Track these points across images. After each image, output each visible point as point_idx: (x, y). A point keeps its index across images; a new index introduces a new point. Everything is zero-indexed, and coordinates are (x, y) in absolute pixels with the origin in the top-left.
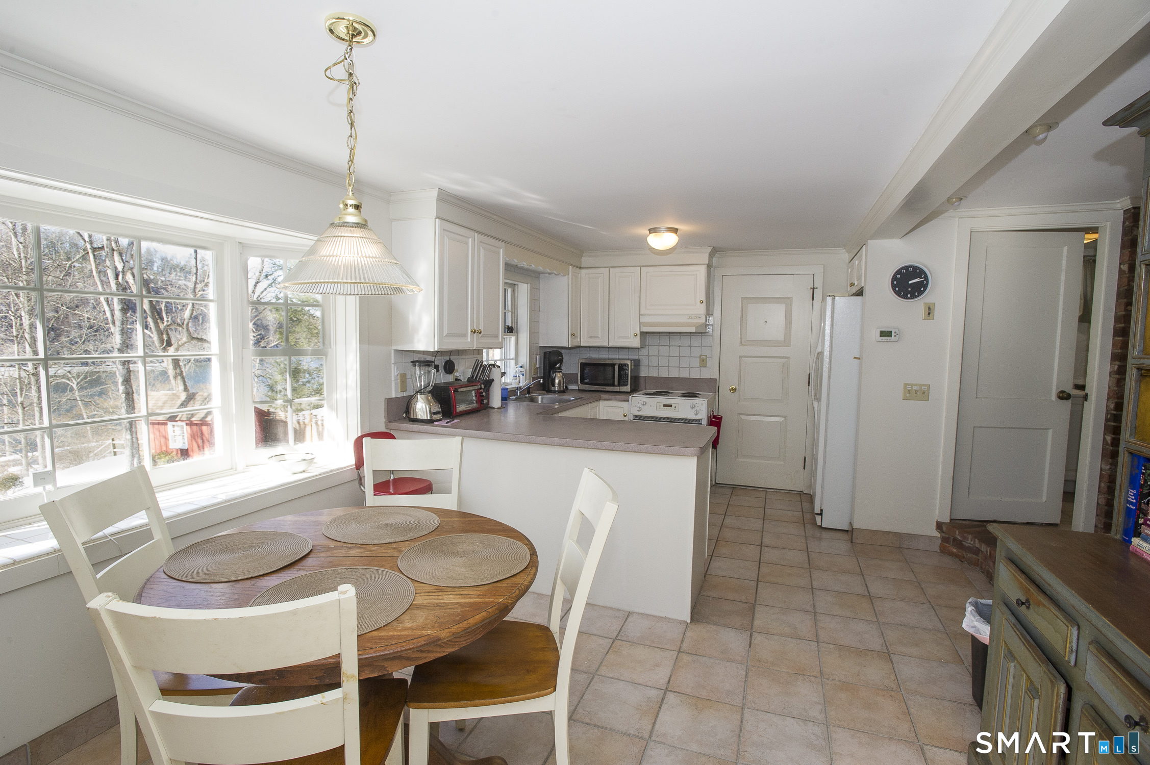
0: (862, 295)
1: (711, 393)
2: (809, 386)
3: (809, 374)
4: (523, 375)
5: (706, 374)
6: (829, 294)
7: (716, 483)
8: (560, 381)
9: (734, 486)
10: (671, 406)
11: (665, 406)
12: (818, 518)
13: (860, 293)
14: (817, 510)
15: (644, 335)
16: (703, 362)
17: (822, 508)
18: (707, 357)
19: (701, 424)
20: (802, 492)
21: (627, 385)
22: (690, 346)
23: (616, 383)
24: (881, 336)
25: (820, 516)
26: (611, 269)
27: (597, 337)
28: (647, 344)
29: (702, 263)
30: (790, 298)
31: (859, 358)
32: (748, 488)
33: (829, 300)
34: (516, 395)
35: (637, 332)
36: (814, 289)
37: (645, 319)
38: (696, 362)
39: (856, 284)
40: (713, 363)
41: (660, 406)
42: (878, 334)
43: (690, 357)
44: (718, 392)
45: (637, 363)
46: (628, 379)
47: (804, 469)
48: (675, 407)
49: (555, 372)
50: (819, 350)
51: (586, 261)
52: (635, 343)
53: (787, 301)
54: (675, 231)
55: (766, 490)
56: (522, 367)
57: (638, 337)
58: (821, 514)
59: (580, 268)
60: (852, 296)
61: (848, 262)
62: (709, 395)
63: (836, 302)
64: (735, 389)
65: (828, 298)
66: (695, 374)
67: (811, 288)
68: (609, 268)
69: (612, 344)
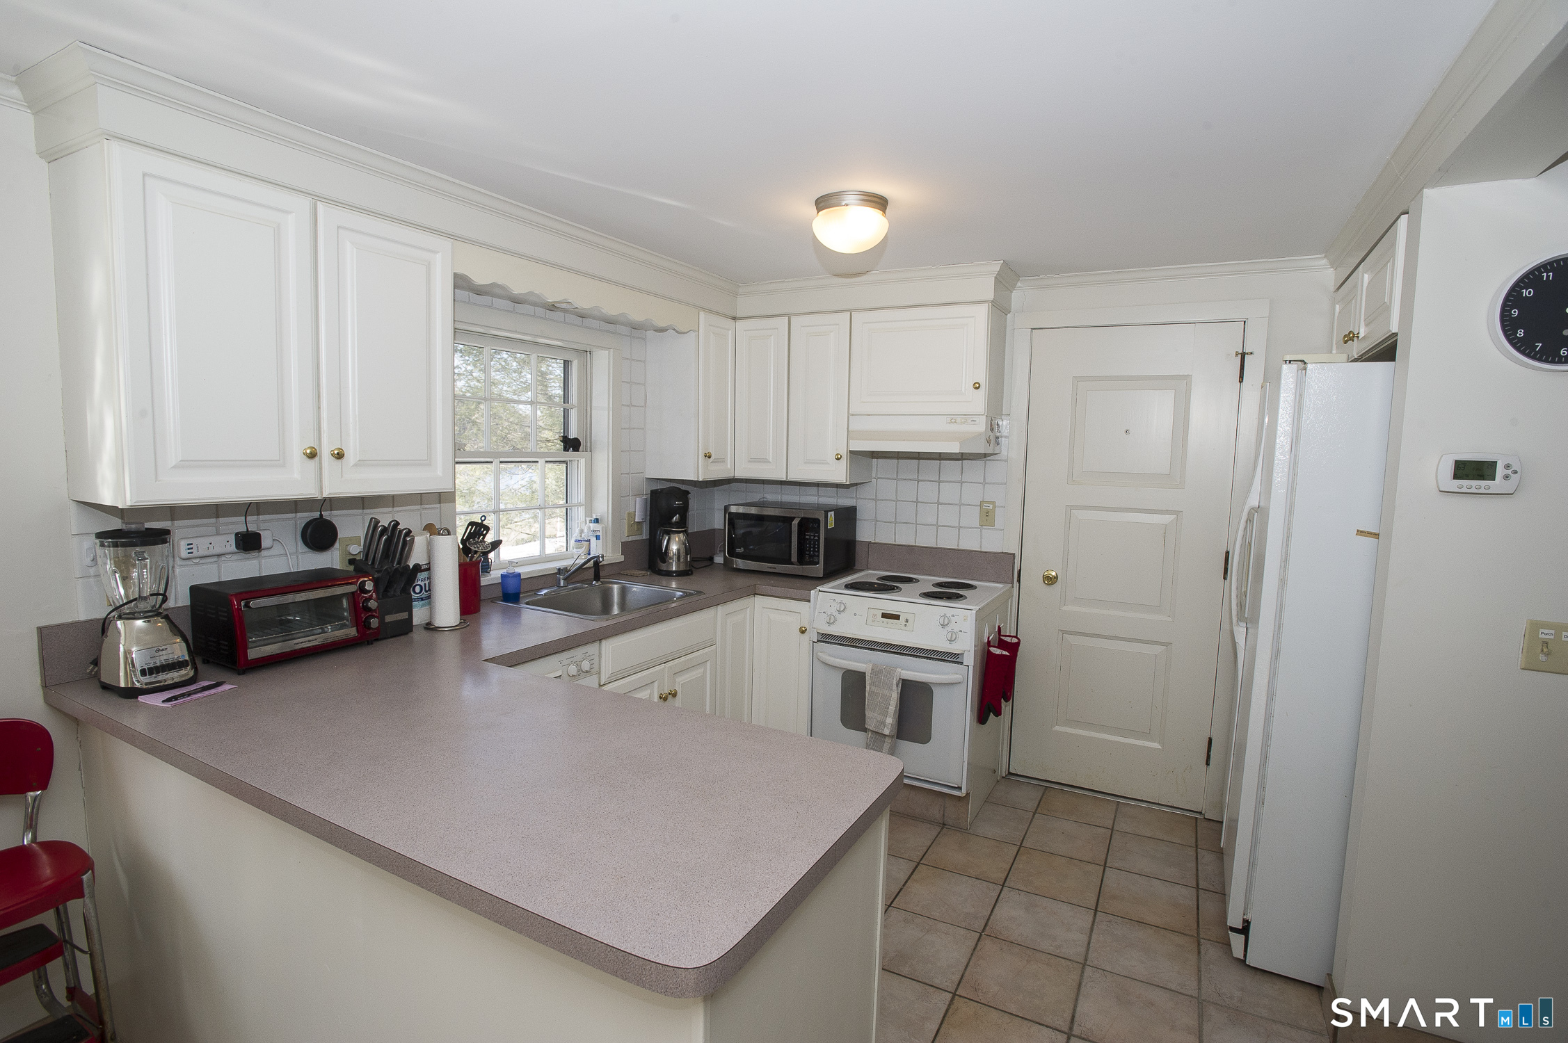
0: (1393, 359)
1: (1001, 585)
2: (1225, 578)
3: (1227, 553)
4: (598, 538)
5: (992, 542)
6: (1288, 358)
7: (1010, 773)
8: (678, 550)
9: (1048, 784)
10: (897, 617)
11: (885, 616)
12: (1237, 941)
13: (1386, 352)
14: (1235, 920)
15: (858, 457)
16: (987, 517)
17: (1248, 917)
18: (995, 507)
19: (962, 663)
20: (1200, 813)
21: (818, 563)
22: (961, 483)
23: (794, 558)
24: (1456, 477)
25: (1243, 937)
26: (793, 319)
27: (768, 462)
28: (874, 475)
29: (983, 299)
30: (1187, 378)
31: (1376, 535)
32: (1077, 791)
33: (1288, 374)
34: (558, 584)
35: (843, 452)
36: (1243, 355)
37: (858, 425)
38: (972, 517)
39: (1361, 335)
40: (1007, 519)
41: (874, 616)
42: (1449, 469)
43: (961, 504)
44: (1019, 581)
45: (848, 516)
46: (818, 551)
47: (1208, 764)
48: (907, 621)
49: (668, 533)
50: (1253, 501)
51: (744, 305)
52: (838, 473)
53: (1180, 384)
54: (881, 203)
55: (1118, 802)
56: (597, 521)
57: (844, 462)
58: (1245, 930)
59: (734, 318)
60: (1355, 360)
61: (1332, 289)
62: (997, 588)
63: (1308, 380)
64: (1056, 578)
65: (1285, 367)
66: (970, 542)
67: (1237, 355)
68: (789, 316)
69: (794, 476)
